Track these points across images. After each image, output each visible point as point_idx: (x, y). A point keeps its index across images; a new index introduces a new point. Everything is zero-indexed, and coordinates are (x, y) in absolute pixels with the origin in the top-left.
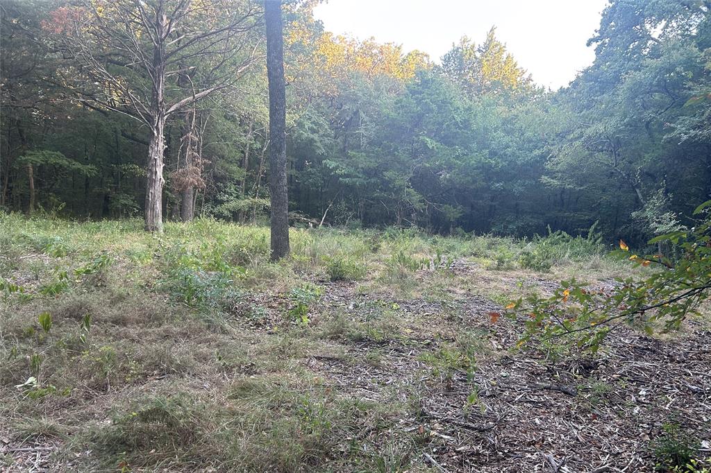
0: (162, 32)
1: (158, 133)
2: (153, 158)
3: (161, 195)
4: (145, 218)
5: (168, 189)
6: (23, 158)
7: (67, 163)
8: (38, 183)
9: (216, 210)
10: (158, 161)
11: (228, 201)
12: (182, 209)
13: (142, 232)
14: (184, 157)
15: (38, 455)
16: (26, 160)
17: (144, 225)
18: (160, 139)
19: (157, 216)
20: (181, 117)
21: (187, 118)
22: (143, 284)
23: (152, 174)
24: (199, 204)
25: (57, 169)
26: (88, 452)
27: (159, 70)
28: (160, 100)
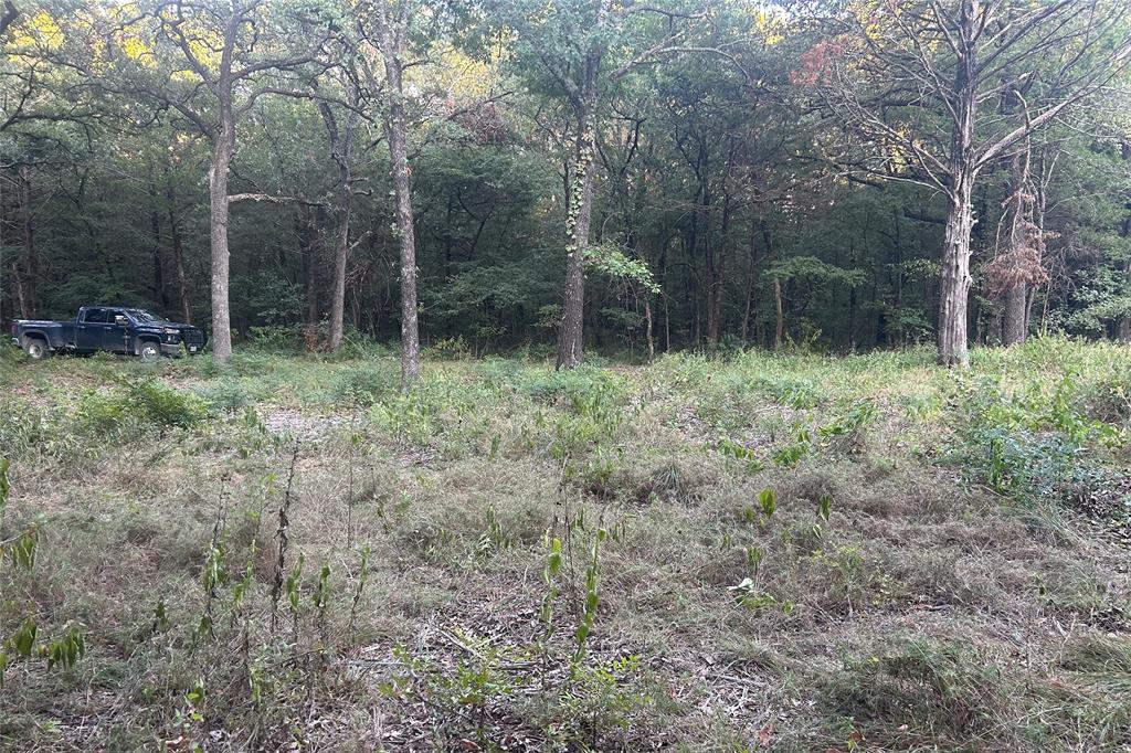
0: (970, 31)
1: (962, 201)
2: (952, 245)
3: (965, 304)
4: (938, 344)
5: (980, 293)
6: (768, 273)
7: (824, 271)
8: (788, 305)
9: (1071, 321)
10: (961, 248)
11: (1096, 301)
12: (1005, 322)
13: (932, 366)
14: (1009, 233)
15: (745, 690)
16: (772, 275)
17: (937, 355)
18: (965, 209)
19: (957, 339)
20: (1004, 167)
21: (1016, 165)
22: (923, 451)
23: (951, 270)
24: (1037, 311)
25: (811, 282)
26: (811, 703)
27: (966, 95)
28: (966, 145)
